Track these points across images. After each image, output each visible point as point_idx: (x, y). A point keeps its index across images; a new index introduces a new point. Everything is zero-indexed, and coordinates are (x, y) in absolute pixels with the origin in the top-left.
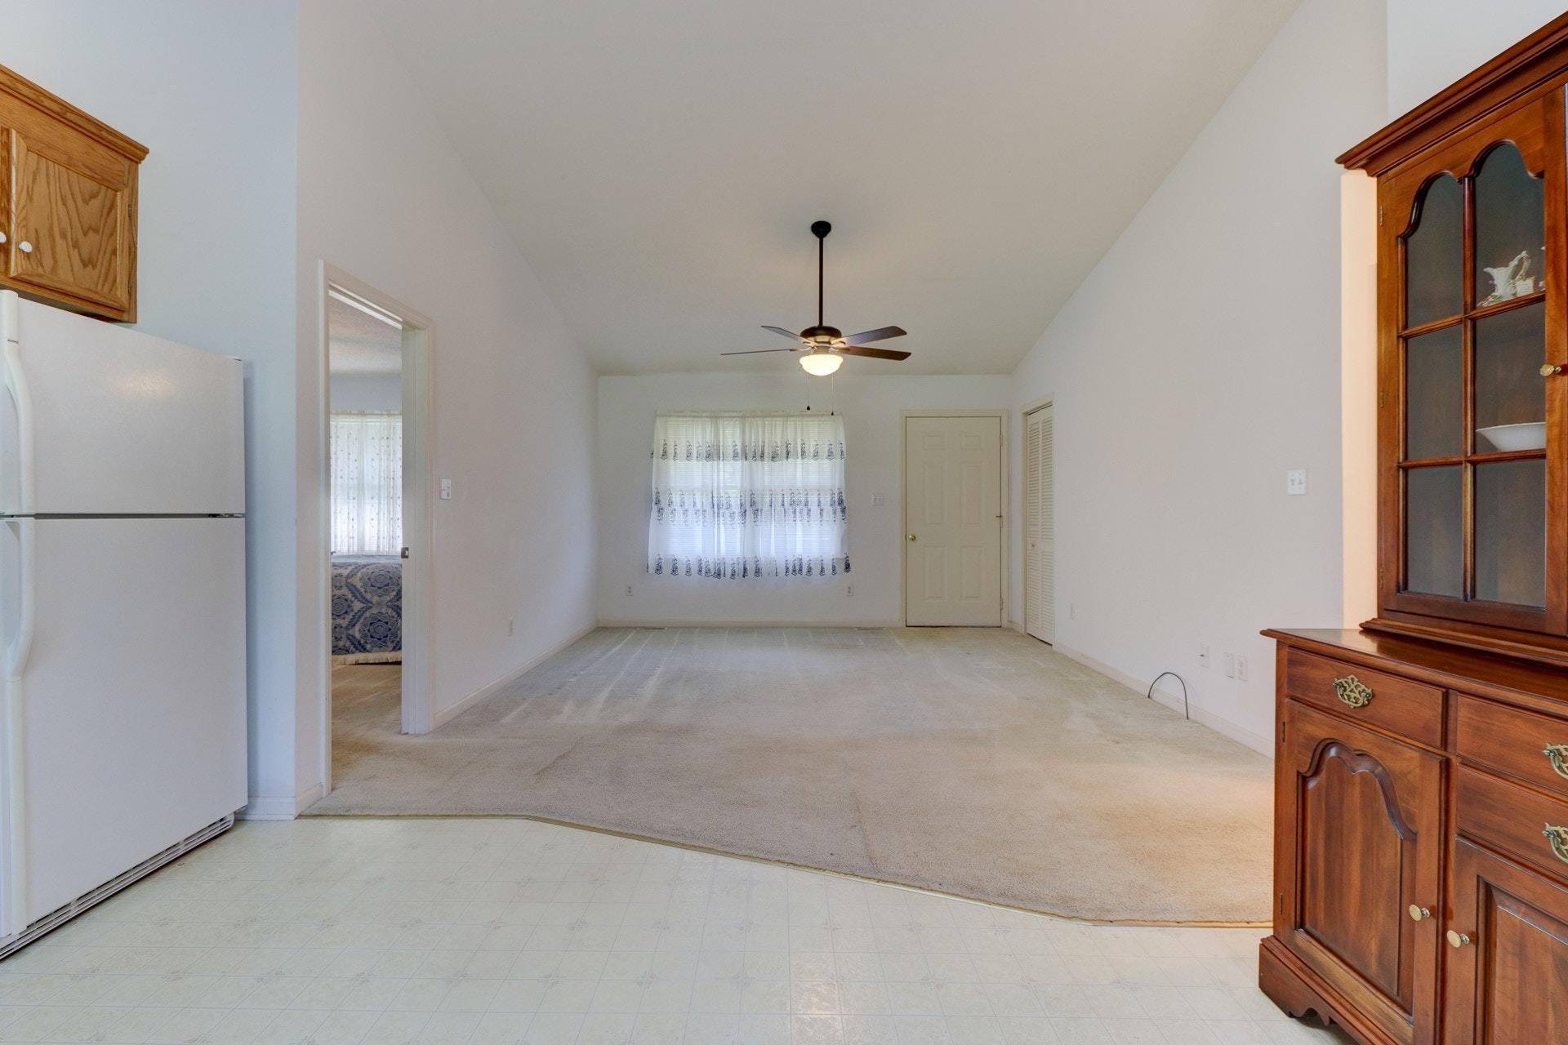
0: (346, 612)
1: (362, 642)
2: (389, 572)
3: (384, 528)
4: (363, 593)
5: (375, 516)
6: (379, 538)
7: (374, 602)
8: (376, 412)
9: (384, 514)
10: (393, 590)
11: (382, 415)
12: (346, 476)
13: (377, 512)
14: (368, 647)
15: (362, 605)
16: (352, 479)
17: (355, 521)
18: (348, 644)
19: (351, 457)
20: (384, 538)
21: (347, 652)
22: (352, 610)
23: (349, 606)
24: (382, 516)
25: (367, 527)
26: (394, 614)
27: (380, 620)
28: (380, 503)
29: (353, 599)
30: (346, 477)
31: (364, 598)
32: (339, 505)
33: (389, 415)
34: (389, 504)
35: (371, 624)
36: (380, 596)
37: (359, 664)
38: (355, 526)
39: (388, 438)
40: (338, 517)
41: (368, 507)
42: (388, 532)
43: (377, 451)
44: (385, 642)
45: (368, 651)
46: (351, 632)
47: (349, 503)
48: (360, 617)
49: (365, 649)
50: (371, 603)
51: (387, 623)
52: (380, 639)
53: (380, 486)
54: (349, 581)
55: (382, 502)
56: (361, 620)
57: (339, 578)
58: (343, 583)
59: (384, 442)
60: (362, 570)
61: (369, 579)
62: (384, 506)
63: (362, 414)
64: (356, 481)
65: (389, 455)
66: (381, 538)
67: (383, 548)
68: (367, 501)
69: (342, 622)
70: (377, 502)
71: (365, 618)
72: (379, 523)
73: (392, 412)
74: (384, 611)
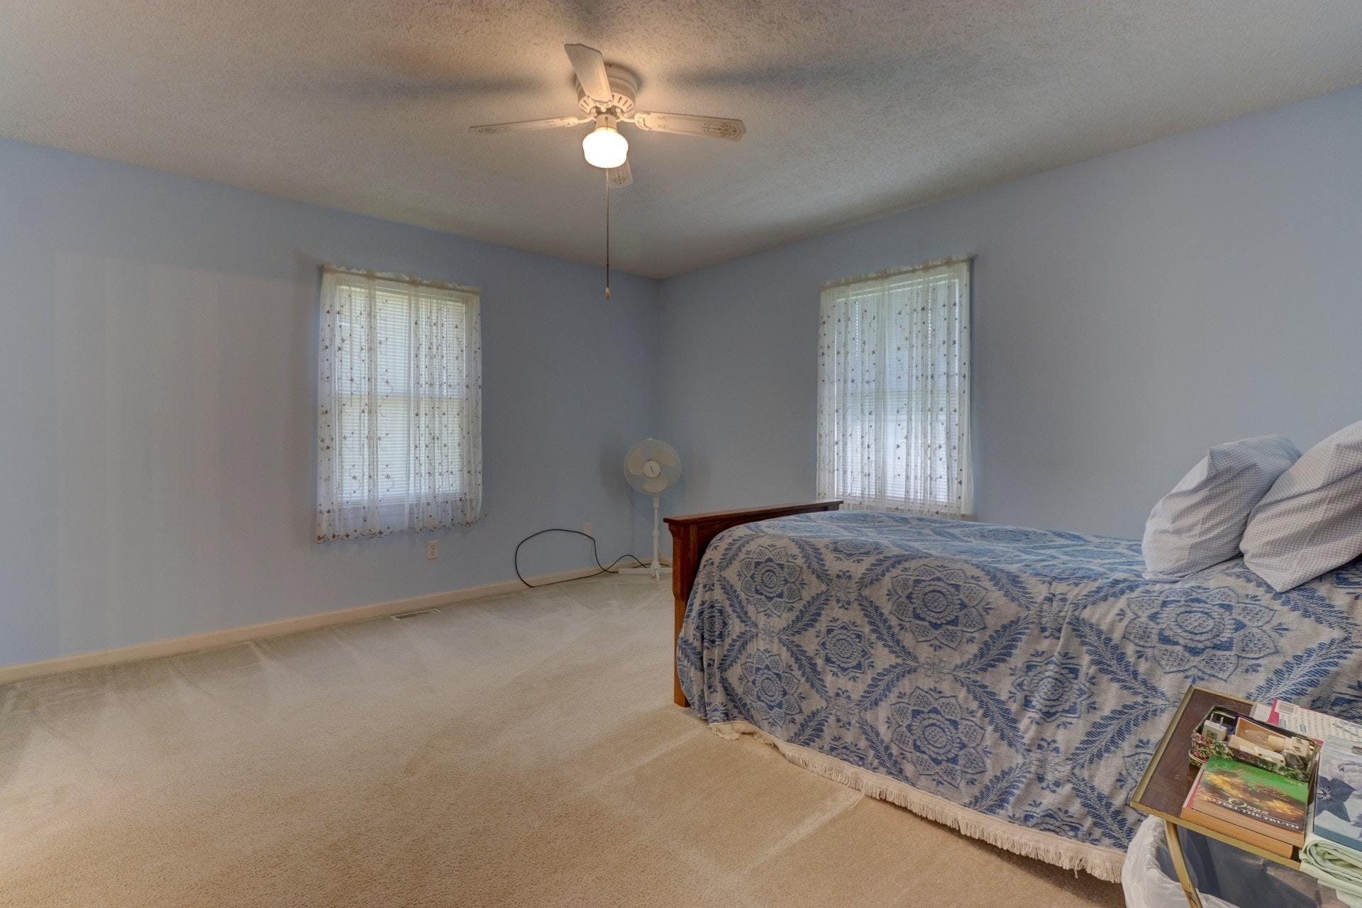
0: (859, 666)
1: (895, 750)
2: (957, 587)
3: (917, 459)
4: (896, 630)
5: (902, 442)
6: (908, 478)
7: (922, 660)
8: (905, 269)
9: (916, 437)
10: (971, 640)
11: (914, 271)
12: (860, 378)
13: (905, 434)
14: (909, 769)
15: (893, 660)
16: (867, 382)
17: (873, 447)
18: (863, 744)
19: (866, 347)
20: (916, 478)
21: (861, 760)
22: (871, 666)
23: (864, 653)
24: (913, 440)
25: (890, 460)
26: (974, 705)
27: (935, 711)
28: (910, 419)
29: (873, 637)
30: (859, 380)
31: (898, 642)
32: (849, 423)
33: (926, 269)
34: (924, 421)
35: (916, 713)
36: (936, 648)
37: (884, 801)
38: (873, 458)
39: (923, 309)
40: (849, 443)
41: (891, 427)
42: (924, 469)
43: (907, 334)
44: (950, 773)
45: (906, 779)
46: (869, 716)
47: (863, 421)
48: (888, 688)
49: (901, 771)
50: (915, 659)
51: (955, 724)
52: (937, 762)
53: (910, 391)
54: (866, 592)
55: (913, 418)
56: (893, 697)
57: (843, 581)
58: (853, 596)
59: (917, 317)
60: (894, 572)
61: (909, 597)
62: (917, 426)
63: (884, 276)
64: (873, 385)
65: (926, 337)
66: (912, 477)
67: (916, 496)
68: (889, 417)
69: (849, 686)
70: (905, 417)
71: (901, 695)
72: (908, 454)
73: (930, 264)
74: (946, 687)
